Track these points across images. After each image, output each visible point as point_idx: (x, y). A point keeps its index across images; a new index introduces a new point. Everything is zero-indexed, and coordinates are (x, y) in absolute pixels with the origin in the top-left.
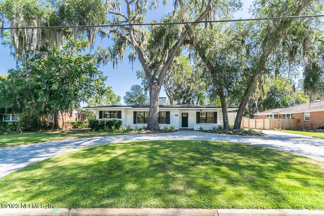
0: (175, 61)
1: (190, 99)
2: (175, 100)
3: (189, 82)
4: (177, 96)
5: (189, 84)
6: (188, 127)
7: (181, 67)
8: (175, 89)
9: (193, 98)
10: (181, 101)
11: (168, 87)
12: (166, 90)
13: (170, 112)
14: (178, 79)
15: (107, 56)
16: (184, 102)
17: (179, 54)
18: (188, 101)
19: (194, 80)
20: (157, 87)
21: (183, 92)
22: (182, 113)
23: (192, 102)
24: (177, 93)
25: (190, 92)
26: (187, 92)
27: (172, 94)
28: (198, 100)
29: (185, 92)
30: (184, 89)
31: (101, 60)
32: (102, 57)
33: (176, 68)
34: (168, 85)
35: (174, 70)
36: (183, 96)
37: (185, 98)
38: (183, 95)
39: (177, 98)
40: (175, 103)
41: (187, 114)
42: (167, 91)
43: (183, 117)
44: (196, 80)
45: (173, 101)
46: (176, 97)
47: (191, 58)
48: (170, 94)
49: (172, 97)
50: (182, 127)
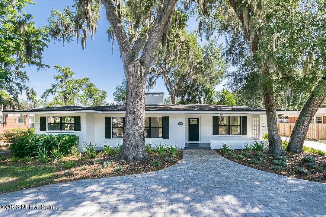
0: (177, 36)
1: (196, 95)
2: (177, 96)
3: (196, 72)
4: (180, 91)
5: (196, 76)
6: (198, 141)
7: (186, 46)
8: (177, 82)
9: (200, 94)
10: (185, 97)
11: (169, 80)
12: (166, 84)
13: (168, 117)
14: (182, 66)
15: (68, 26)
16: (189, 99)
17: (184, 24)
18: (194, 98)
19: (203, 69)
20: (139, 69)
21: (188, 87)
22: (189, 119)
23: (198, 98)
24: (180, 87)
25: (196, 86)
26: (193, 86)
27: (173, 89)
28: (206, 96)
29: (190, 86)
30: (189, 83)
31: (59, 33)
32: (60, 27)
33: (178, 46)
34: (169, 77)
35: (176, 50)
36: (188, 91)
37: (190, 94)
38: (187, 89)
39: (180, 93)
40: (178, 100)
41: (198, 119)
42: (168, 85)
43: (191, 126)
44: (206, 69)
45: (175, 97)
46: (178, 92)
47: (203, 32)
48: (171, 89)
49: (174, 93)
50: (189, 141)
